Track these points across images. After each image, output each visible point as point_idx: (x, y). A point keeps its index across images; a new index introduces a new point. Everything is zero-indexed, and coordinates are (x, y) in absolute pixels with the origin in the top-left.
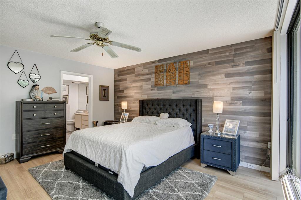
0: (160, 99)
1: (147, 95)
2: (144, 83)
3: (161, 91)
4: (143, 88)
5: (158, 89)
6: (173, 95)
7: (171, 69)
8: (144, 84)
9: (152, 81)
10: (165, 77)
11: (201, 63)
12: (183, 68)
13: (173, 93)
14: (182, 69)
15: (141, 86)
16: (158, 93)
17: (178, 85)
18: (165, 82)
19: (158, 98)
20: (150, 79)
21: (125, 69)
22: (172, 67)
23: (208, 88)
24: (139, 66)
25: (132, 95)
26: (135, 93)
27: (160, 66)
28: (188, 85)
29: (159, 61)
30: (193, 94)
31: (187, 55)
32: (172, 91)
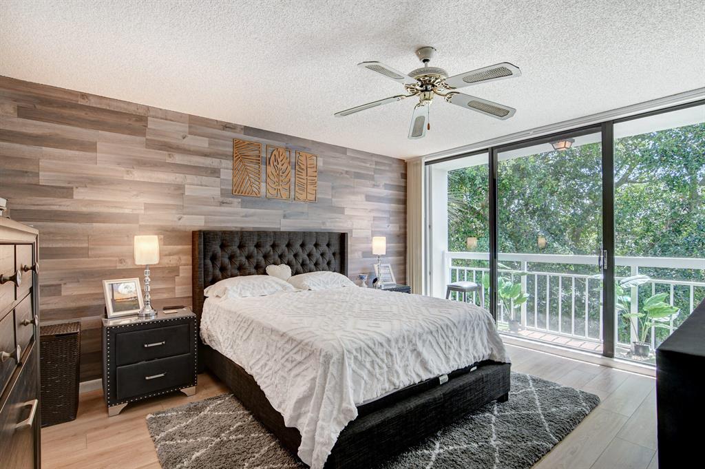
0: (252, 230)
1: (203, 217)
2: (190, 178)
3: (253, 210)
4: (186, 194)
5: (244, 204)
6: (284, 222)
7: (279, 160)
8: (188, 181)
9: (222, 177)
11: (335, 167)
12: (304, 167)
13: (285, 217)
14: (303, 169)
15: (180, 188)
16: (244, 214)
17: (294, 202)
18: (263, 190)
19: (242, 228)
20: (215, 172)
21: (82, 102)
22: (281, 158)
23: (346, 213)
24: (167, 116)
26: (148, 207)
27: (251, 144)
28: (315, 205)
29: (247, 130)
30: (324, 223)
31: (314, 142)
32: (281, 212)
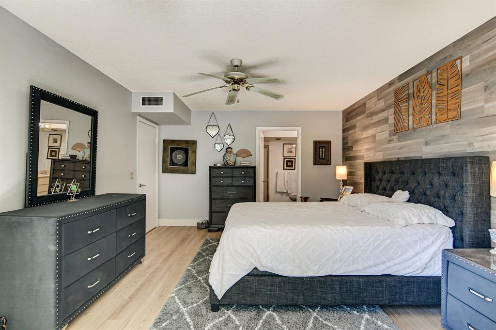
0: (403, 159)
1: (382, 153)
2: (379, 129)
3: (404, 143)
4: (377, 139)
5: (399, 139)
6: (425, 149)
7: (421, 88)
8: (378, 131)
9: (389, 122)
10: (411, 110)
11: (482, 58)
12: (444, 82)
13: (426, 144)
14: (443, 85)
15: (374, 136)
16: (399, 147)
17: (435, 126)
18: (411, 123)
19: (398, 158)
20: (386, 120)
21: (354, 108)
22: (423, 85)
24: (370, 97)
25: (362, 154)
26: (367, 150)
27: (403, 87)
28: (458, 122)
29: (401, 77)
30: (470, 144)
31: (455, 44)
32: (423, 140)
